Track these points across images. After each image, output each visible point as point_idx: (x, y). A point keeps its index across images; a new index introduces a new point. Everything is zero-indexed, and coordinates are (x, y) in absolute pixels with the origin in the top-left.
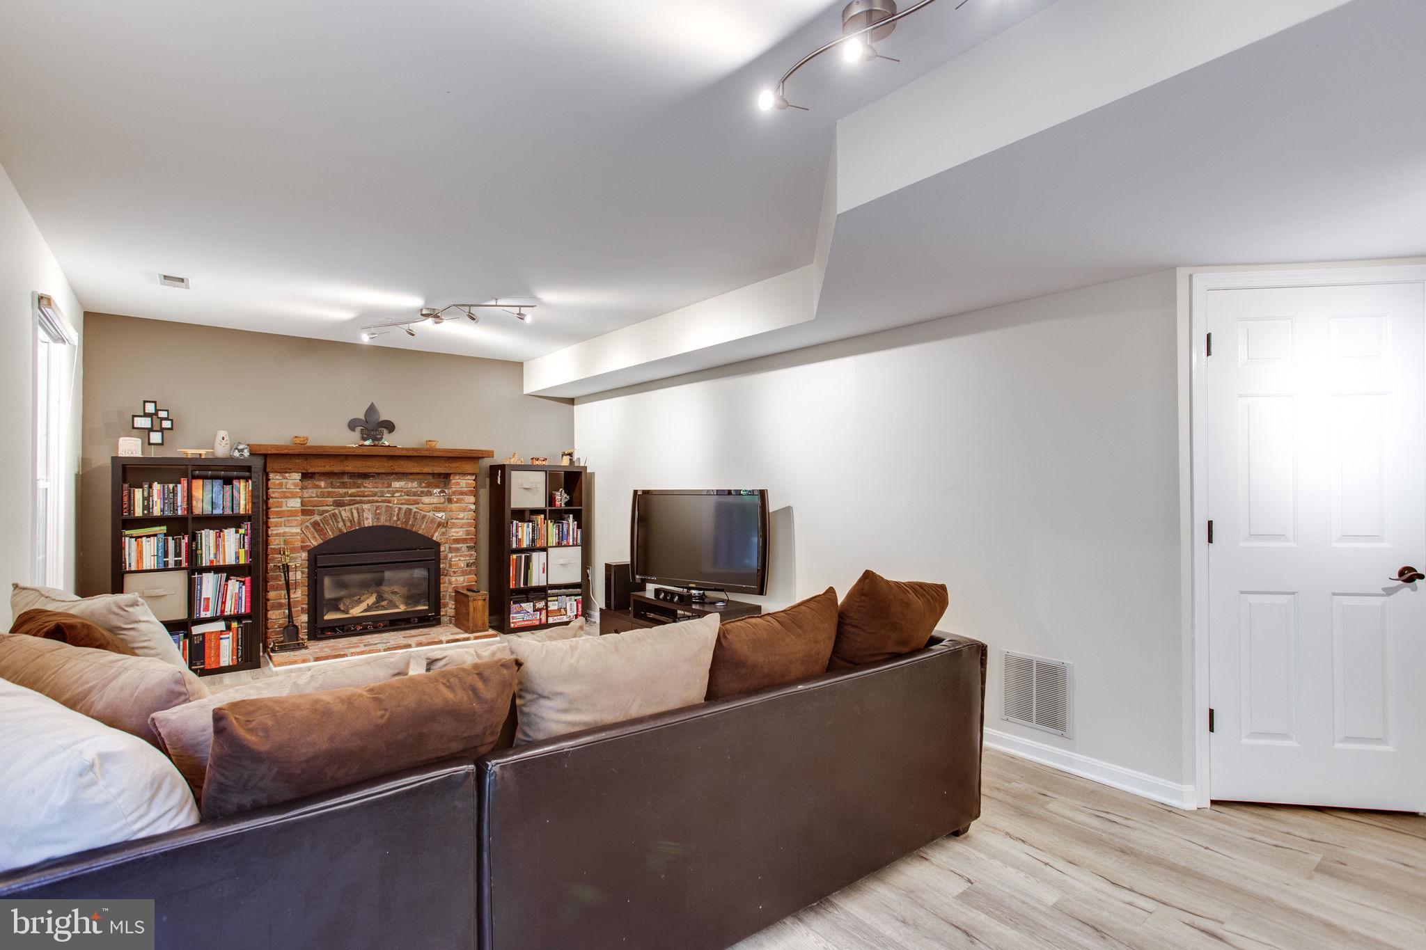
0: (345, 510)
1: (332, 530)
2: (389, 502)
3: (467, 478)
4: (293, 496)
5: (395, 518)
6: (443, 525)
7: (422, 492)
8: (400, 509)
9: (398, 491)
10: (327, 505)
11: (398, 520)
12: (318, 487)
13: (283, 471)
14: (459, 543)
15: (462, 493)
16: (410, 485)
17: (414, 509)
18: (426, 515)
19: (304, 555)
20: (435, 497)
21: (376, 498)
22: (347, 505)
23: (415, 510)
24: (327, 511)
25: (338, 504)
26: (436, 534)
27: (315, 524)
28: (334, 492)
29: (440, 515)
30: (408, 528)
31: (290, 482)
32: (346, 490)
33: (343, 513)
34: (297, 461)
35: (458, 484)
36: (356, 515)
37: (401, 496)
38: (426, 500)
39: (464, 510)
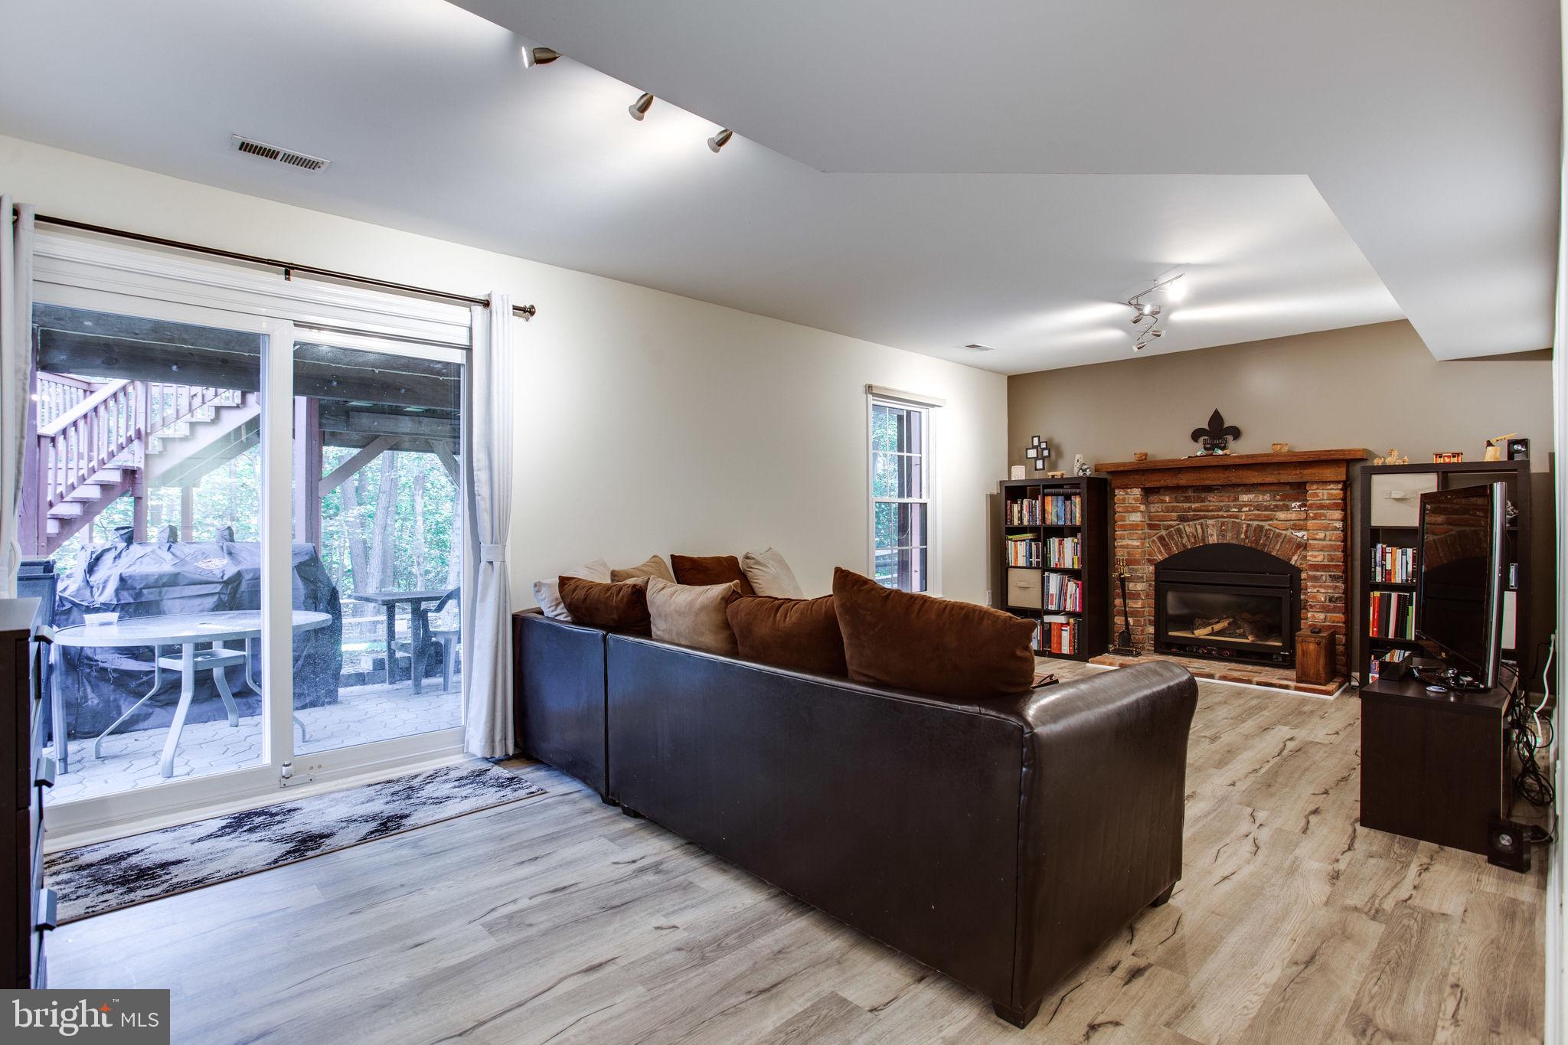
0: (1189, 525)
1: (1176, 545)
2: (1236, 517)
3: (1329, 487)
4: (1135, 510)
5: (1243, 536)
6: (1303, 546)
7: (1276, 506)
8: (1249, 526)
9: (1246, 506)
10: (1172, 520)
11: (1247, 537)
12: (1163, 502)
13: (1125, 487)
14: (1318, 571)
15: (1322, 507)
16: (1261, 498)
17: (1266, 525)
18: (1281, 534)
19: (1152, 568)
20: (1294, 511)
21: (1220, 513)
22: (1191, 521)
23: (1267, 527)
24: (1172, 526)
25: (1183, 519)
26: (1295, 558)
27: (1161, 539)
28: (1178, 507)
29: (1300, 534)
30: (1259, 548)
31: (1131, 497)
32: (1189, 505)
33: (1187, 528)
34: (1136, 477)
35: (1316, 495)
36: (1200, 531)
37: (1250, 510)
38: (1281, 515)
39: (1326, 529)
